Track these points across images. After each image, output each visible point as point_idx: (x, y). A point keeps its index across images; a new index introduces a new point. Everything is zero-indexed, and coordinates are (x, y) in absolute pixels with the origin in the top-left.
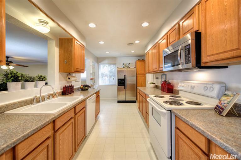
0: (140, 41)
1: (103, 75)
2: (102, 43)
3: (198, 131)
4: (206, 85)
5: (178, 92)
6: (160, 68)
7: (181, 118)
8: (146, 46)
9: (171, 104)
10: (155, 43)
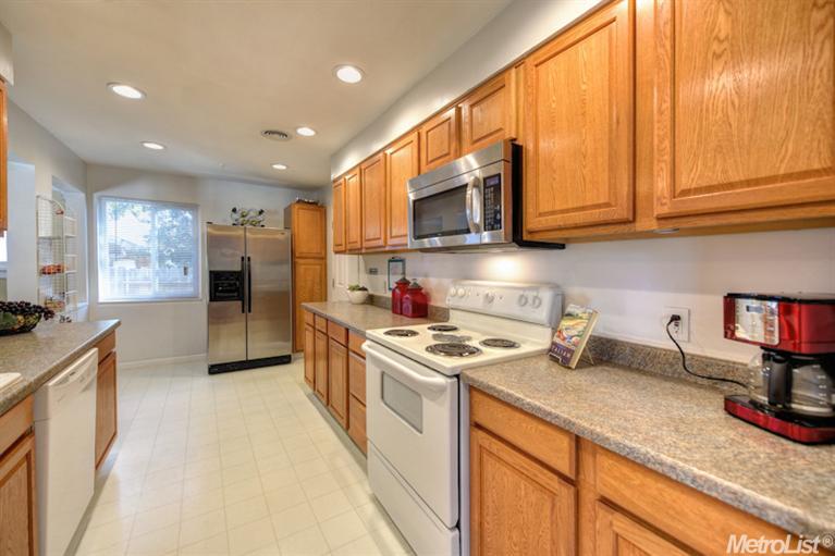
0: (317, 132)
1: (115, 251)
2: (127, 91)
3: (553, 422)
4: (521, 293)
5: (444, 314)
6: (391, 237)
7: (496, 394)
8: (336, 156)
9: (449, 354)
10: (371, 153)
